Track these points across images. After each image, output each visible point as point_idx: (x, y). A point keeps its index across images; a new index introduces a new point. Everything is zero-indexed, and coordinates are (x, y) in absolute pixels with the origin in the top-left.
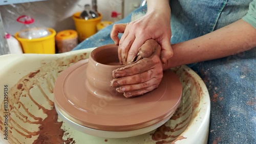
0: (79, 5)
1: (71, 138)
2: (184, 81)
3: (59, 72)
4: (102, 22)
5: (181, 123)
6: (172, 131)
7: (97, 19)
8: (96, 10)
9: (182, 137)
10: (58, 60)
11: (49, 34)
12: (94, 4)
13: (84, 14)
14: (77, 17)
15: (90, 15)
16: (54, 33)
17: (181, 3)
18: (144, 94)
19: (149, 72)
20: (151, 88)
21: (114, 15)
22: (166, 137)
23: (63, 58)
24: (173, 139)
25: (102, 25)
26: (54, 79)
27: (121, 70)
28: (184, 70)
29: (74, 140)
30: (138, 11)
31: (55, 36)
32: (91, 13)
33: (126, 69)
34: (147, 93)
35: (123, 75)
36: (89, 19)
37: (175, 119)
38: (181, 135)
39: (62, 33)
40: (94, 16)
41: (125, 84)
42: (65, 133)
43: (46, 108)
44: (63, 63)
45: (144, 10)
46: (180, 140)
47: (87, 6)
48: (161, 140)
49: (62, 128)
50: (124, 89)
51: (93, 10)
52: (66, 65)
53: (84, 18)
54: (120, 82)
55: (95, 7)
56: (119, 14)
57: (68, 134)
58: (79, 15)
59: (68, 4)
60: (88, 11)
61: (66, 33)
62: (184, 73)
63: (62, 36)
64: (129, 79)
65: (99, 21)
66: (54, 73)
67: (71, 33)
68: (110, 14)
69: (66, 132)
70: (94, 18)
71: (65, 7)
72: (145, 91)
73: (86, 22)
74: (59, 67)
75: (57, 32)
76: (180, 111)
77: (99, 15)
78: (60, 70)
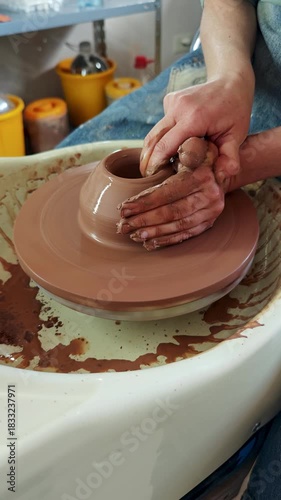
0: (68, 44)
1: (54, 316)
2: (269, 212)
3: (30, 192)
4: (116, 80)
5: (259, 293)
6: (242, 307)
7: (104, 74)
8: (104, 54)
9: (256, 322)
10: (26, 168)
11: (10, 109)
12: (99, 40)
13: (79, 64)
14: (66, 71)
15: (90, 65)
16: (21, 106)
17: (269, 47)
18: (184, 241)
19: (190, 200)
20: (199, 229)
21: (141, 63)
22: (230, 317)
23: (36, 164)
24: (241, 322)
25: (116, 86)
26: (20, 205)
27: (133, 202)
28: (271, 190)
29: (59, 320)
30: (183, 63)
31: (24, 112)
32: (93, 60)
33: (140, 197)
34: (190, 238)
35: (137, 210)
36: (89, 73)
37: (248, 285)
38: (254, 319)
39: (36, 104)
40: (99, 66)
41: (143, 224)
42: (43, 308)
43: (8, 261)
44: (36, 173)
45: (195, 59)
46: (252, 327)
47: (84, 45)
48: (220, 324)
49: (38, 298)
50: (145, 234)
51: (96, 55)
52: (42, 179)
53: (80, 73)
54: (134, 222)
55: (102, 48)
56: (150, 62)
57: (49, 309)
58: (68, 66)
59: (45, 41)
60: (87, 57)
61: (45, 104)
62: (271, 195)
63: (37, 110)
64: (151, 216)
65: (109, 78)
66: (21, 193)
67: (54, 105)
68: (132, 62)
69: (46, 306)
70: (99, 71)
71: (40, 49)
72: (185, 236)
73: (85, 80)
74: (29, 183)
75: (27, 103)
76: (258, 270)
77: (110, 64)
78: (30, 188)
